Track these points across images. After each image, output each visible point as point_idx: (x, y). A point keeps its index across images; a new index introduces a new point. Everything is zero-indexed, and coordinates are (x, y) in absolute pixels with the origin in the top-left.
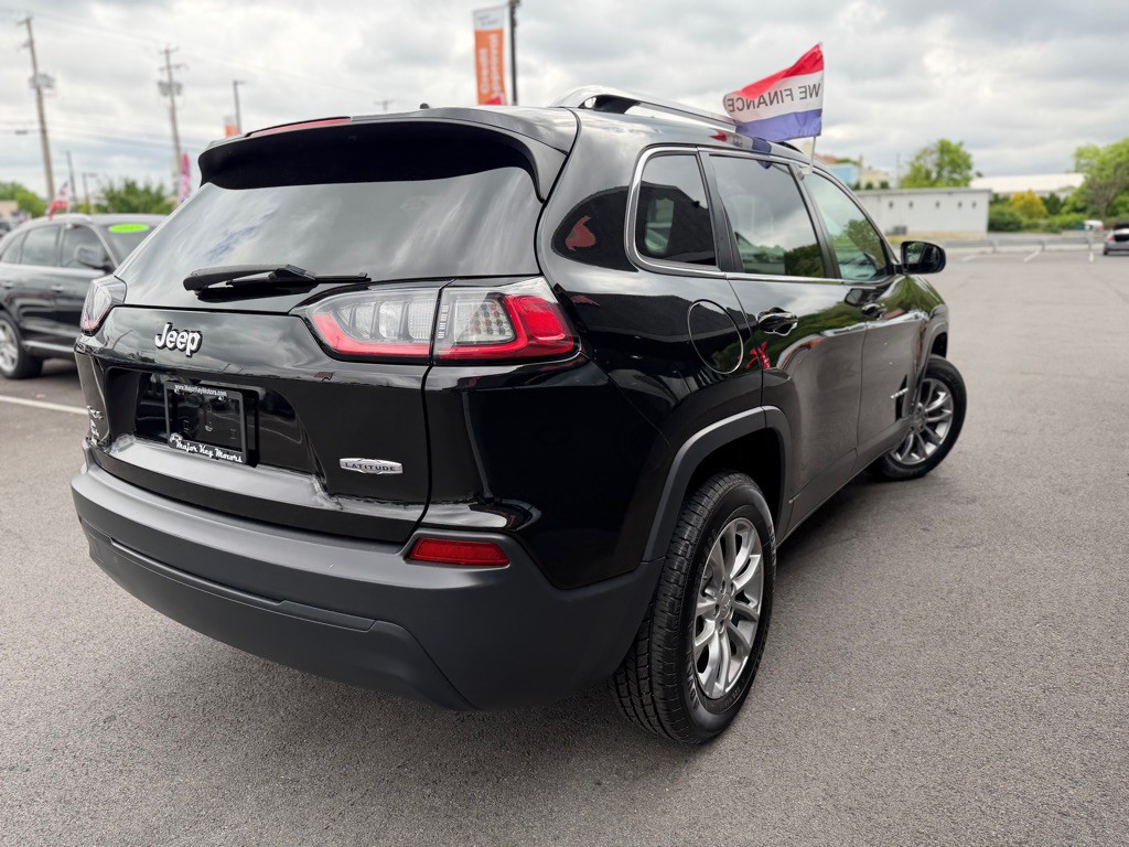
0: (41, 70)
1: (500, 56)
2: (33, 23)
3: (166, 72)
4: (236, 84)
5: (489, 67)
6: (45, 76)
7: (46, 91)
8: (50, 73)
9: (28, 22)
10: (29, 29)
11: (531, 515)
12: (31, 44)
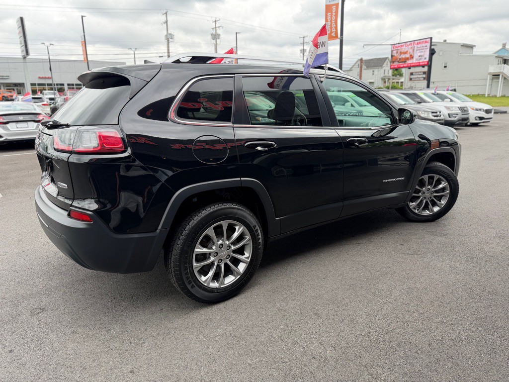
0: (169, 32)
1: (336, 16)
2: (168, 13)
3: (214, 30)
4: (236, 33)
5: (331, 21)
6: (170, 34)
7: (170, 40)
8: (172, 33)
9: (166, 13)
10: (166, 16)
11: (107, 206)
12: (166, 22)
